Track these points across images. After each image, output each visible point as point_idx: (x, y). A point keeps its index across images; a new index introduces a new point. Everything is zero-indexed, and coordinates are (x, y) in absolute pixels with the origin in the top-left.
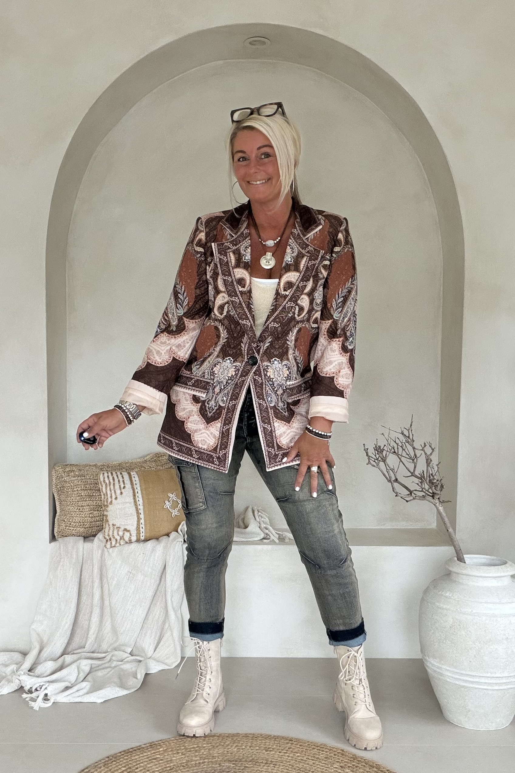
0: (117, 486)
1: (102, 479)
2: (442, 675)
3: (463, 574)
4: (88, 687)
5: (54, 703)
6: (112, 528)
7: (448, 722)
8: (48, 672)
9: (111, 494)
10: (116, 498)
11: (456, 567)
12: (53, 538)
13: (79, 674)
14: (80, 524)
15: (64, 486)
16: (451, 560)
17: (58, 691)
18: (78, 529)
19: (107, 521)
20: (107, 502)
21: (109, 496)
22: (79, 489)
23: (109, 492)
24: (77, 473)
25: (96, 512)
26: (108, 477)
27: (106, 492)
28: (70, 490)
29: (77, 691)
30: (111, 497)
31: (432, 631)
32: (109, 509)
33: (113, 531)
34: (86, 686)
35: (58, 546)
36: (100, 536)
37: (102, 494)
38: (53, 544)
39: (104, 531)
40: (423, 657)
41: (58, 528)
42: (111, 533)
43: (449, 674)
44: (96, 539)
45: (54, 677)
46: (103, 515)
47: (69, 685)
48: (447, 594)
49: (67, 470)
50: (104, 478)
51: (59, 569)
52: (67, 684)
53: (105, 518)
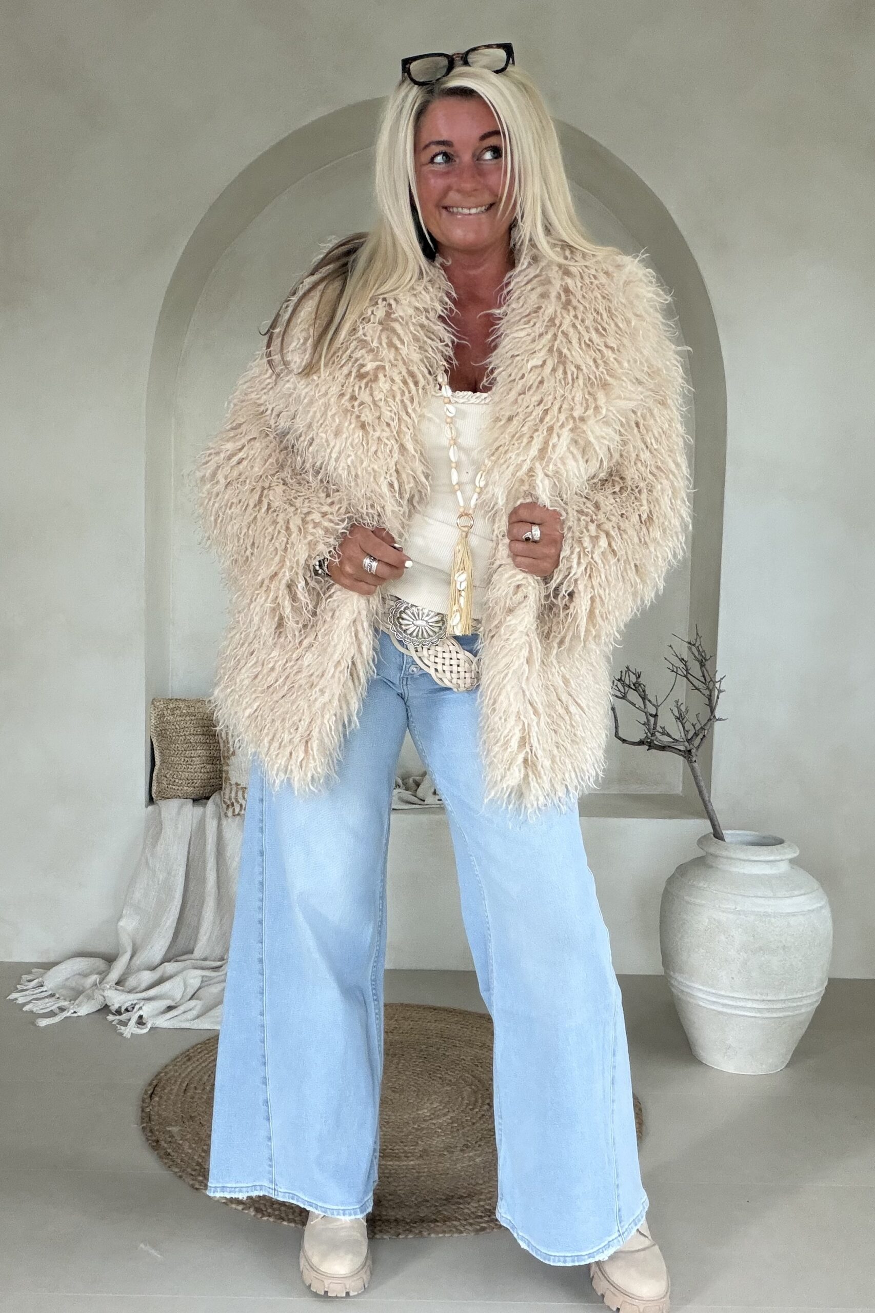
2: (692, 996)
3: (723, 857)
4: (198, 1008)
5: (151, 1028)
6: (234, 787)
7: (700, 1063)
8: (143, 986)
11: (714, 847)
12: (151, 800)
13: (185, 989)
14: (187, 782)
15: (167, 728)
16: (705, 837)
17: (156, 1012)
18: (185, 788)
19: (228, 779)
20: (228, 752)
22: (187, 734)
24: (184, 711)
25: (208, 766)
28: (174, 734)
29: (184, 1012)
31: (680, 936)
32: (230, 762)
33: (236, 793)
34: (195, 1006)
35: (157, 811)
36: (215, 797)
37: (220, 740)
38: (150, 808)
39: (224, 794)
40: (665, 972)
41: (158, 786)
42: (233, 795)
43: (704, 996)
44: (210, 802)
45: (152, 993)
46: (221, 771)
47: (173, 1004)
48: (701, 884)
49: (171, 706)
51: (159, 843)
52: (169, 1002)
53: (224, 775)
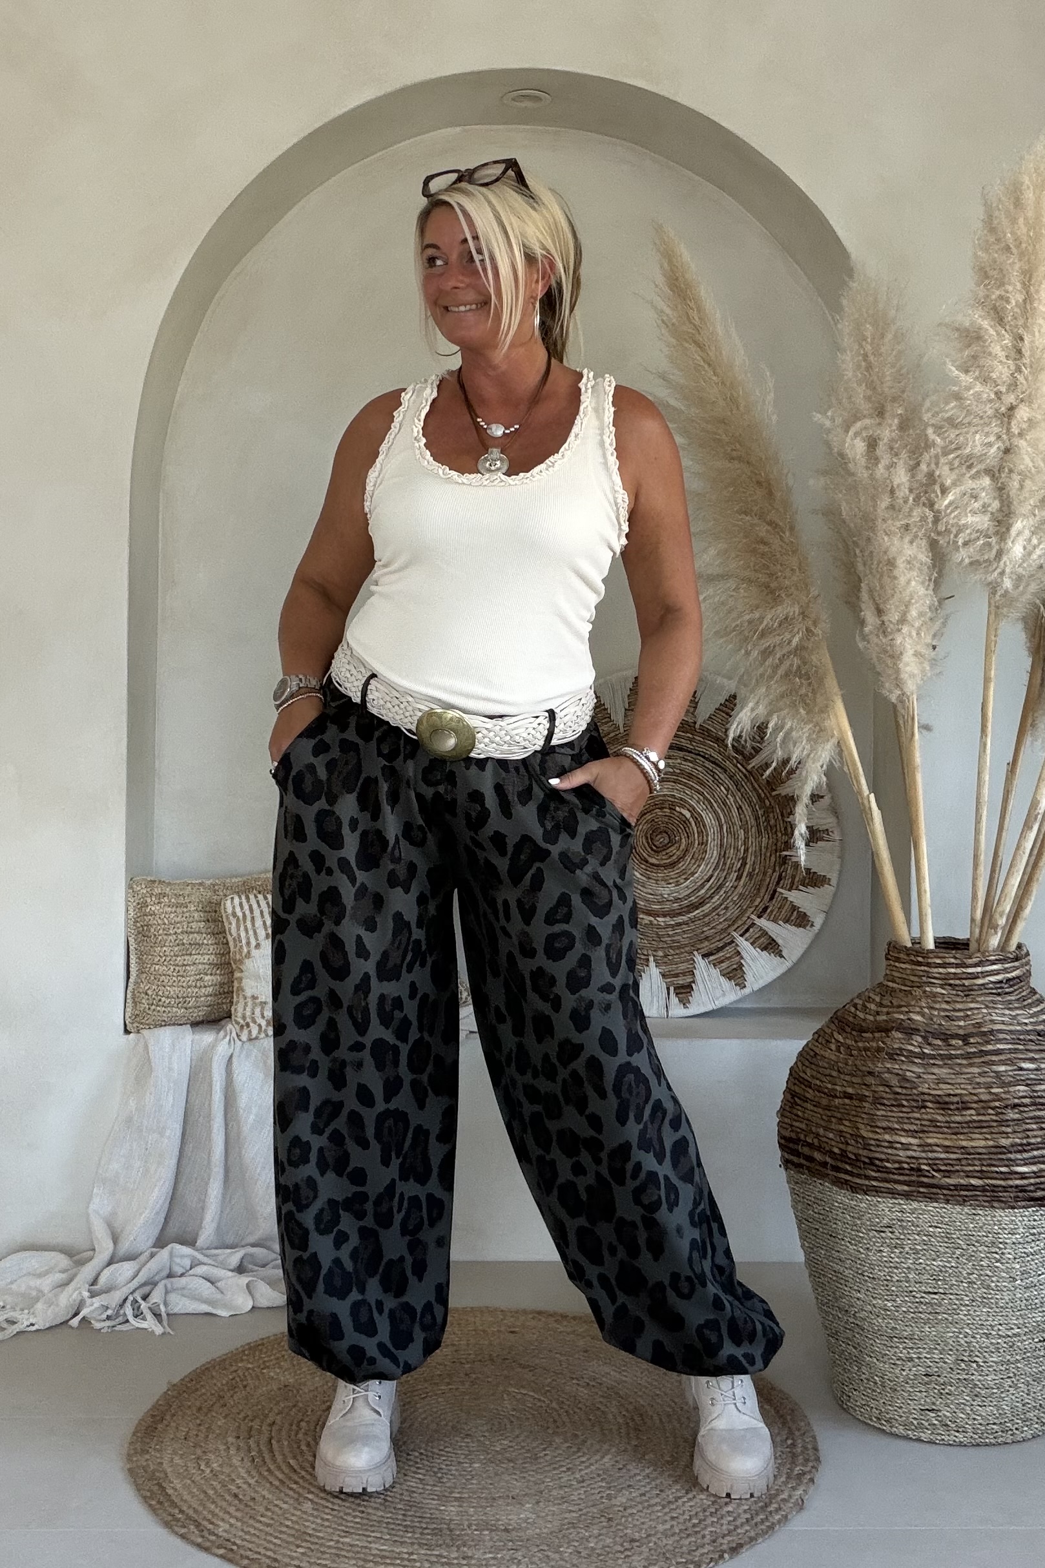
0: (259, 923)
1: (230, 910)
6: (250, 1004)
9: (248, 939)
10: (258, 946)
14: (177, 1001)
15: (150, 923)
18: (174, 1010)
19: (240, 989)
20: (241, 952)
21: (244, 942)
22: (178, 932)
23: (243, 934)
24: (176, 900)
26: (241, 904)
27: (239, 935)
28: (161, 932)
30: (248, 943)
32: (243, 967)
33: (253, 1010)
37: (230, 939)
39: (235, 1010)
41: (135, 1008)
42: (248, 1013)
46: (231, 982)
49: (157, 891)
50: (234, 908)
53: (236, 984)
